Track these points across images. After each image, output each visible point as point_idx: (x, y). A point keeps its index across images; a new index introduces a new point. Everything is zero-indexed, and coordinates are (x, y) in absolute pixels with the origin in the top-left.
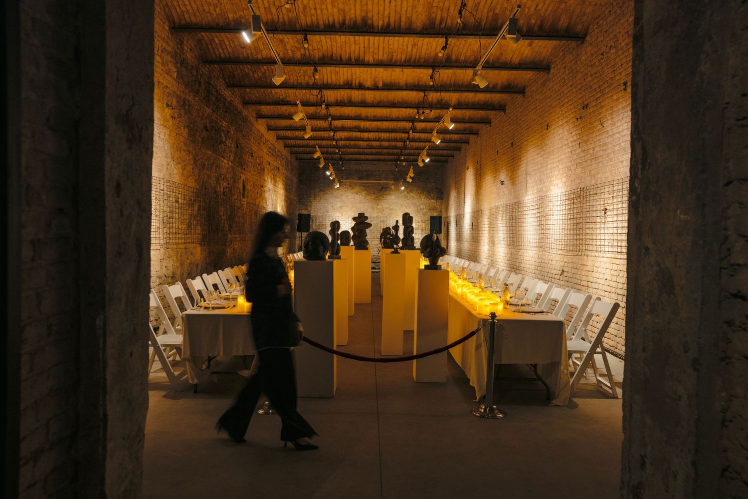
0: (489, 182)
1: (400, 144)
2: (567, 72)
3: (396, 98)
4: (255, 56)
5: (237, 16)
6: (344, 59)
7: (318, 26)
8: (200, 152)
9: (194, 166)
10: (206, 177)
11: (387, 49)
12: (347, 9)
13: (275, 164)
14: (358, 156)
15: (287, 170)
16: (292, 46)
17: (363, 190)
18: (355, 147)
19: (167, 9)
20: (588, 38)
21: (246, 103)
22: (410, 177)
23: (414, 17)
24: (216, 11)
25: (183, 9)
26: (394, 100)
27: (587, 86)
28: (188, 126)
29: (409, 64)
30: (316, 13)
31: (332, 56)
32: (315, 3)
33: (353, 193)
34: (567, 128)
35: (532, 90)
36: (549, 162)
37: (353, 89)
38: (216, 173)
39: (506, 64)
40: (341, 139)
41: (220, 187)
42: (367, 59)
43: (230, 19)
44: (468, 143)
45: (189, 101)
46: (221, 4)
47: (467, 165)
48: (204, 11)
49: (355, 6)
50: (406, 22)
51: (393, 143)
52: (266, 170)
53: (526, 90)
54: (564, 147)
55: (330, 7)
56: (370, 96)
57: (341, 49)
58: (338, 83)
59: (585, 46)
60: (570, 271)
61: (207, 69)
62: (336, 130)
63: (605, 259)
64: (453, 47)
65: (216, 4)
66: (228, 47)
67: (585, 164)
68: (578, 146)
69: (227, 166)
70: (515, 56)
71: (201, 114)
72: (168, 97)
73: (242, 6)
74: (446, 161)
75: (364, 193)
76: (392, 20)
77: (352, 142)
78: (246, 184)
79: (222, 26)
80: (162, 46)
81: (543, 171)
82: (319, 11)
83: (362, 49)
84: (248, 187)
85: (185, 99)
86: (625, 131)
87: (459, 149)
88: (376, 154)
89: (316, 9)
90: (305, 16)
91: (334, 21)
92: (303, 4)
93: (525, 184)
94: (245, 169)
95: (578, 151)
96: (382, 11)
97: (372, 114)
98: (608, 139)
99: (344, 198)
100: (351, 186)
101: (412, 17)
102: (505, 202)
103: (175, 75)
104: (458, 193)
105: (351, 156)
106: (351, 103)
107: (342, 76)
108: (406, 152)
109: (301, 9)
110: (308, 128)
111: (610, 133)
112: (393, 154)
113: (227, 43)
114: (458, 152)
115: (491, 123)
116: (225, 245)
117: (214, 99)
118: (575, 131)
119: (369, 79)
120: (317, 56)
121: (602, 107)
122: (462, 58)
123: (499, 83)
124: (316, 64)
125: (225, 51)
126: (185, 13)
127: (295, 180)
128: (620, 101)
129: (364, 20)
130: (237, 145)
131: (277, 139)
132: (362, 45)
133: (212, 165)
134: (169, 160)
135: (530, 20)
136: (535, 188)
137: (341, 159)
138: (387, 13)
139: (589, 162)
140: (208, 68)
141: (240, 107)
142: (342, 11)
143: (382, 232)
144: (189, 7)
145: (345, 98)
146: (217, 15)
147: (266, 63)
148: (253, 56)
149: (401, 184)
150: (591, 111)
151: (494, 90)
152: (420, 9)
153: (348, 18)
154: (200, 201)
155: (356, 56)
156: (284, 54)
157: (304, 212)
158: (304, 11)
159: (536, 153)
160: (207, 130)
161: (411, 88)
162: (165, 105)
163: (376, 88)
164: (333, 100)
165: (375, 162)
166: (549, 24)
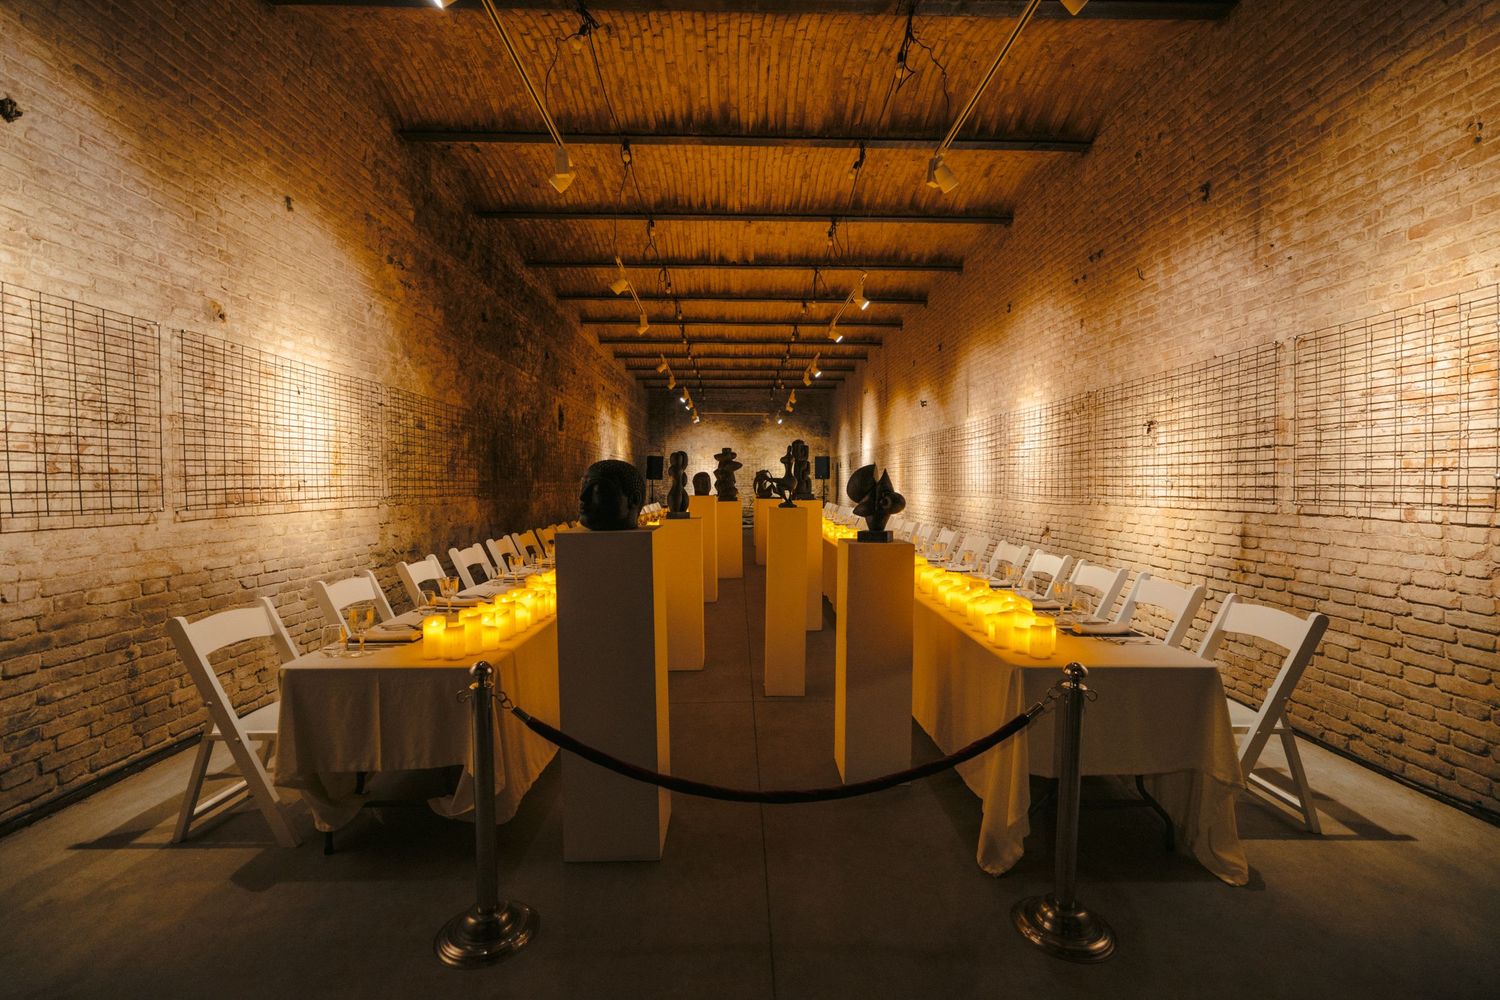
0: (900, 407)
1: (777, 362)
2: (1050, 212)
3: (774, 285)
4: (555, 202)
5: (506, 106)
6: (695, 204)
7: (646, 124)
8: (472, 353)
9: (460, 373)
10: (486, 393)
11: (761, 185)
12: (693, 86)
13: (613, 389)
14: (722, 382)
15: (632, 400)
16: (612, 182)
17: (730, 426)
18: (719, 367)
19: (383, 92)
20: (1100, 141)
21: (562, 296)
22: (791, 404)
23: (809, 104)
24: (467, 95)
25: (412, 92)
26: (771, 287)
27: (1099, 222)
28: (445, 308)
29: (795, 212)
30: (642, 97)
31: (676, 201)
32: (638, 75)
33: (717, 429)
34: (1052, 301)
35: (976, 260)
36: (1013, 361)
37: (711, 265)
38: (506, 390)
39: (946, 210)
40: (699, 356)
41: (516, 412)
42: (730, 204)
43: (496, 110)
44: (866, 358)
45: (444, 267)
46: (475, 77)
47: (864, 388)
48: (448, 93)
49: (708, 81)
50: (795, 114)
51: (768, 361)
52: (598, 396)
53: (965, 263)
54: (1047, 332)
55: (664, 83)
56: (738, 279)
57: (690, 185)
58: (689, 256)
59: (1093, 156)
60: (1063, 528)
61: (484, 226)
62: (692, 341)
63: (1154, 511)
64: (866, 180)
65: (466, 77)
66: (511, 185)
67: (1095, 352)
68: (1077, 325)
69: (528, 381)
70: (961, 195)
71: (473, 294)
72: (392, 246)
73: (511, 82)
74: (834, 387)
75: (730, 430)
76: (771, 110)
77: (715, 361)
78: (564, 411)
79: (483, 126)
80: (375, 155)
81: (1001, 378)
82: (646, 92)
83: (723, 187)
84: (569, 415)
85: (434, 261)
86: (1207, 273)
87: (852, 369)
88: (747, 378)
89: (640, 88)
90: (623, 102)
91: (673, 116)
92: (617, 75)
93: (965, 400)
94: (562, 390)
95: (1079, 333)
96: (753, 91)
97: (740, 314)
98: (1156, 300)
99: (706, 435)
100: (715, 421)
101: (805, 103)
102: (928, 431)
103: (411, 214)
104: (852, 425)
105: (713, 382)
106: (708, 294)
107: (694, 244)
108: (787, 373)
109: (615, 89)
110: (644, 318)
111: (1163, 287)
112: (767, 378)
113: (508, 177)
114: (851, 373)
115: (902, 325)
116: (528, 498)
117: (500, 277)
118: (1071, 302)
119: (735, 250)
120: (652, 200)
121: (1138, 248)
122: (879, 200)
123: (927, 251)
124: (652, 213)
125: (508, 193)
126: (416, 101)
127: (643, 414)
128: (1189, 223)
129: (725, 109)
130: (547, 354)
131: (615, 357)
132: (722, 178)
133: (500, 375)
134: (399, 356)
135: (1006, 106)
136: (984, 404)
137: (700, 386)
138: (762, 95)
139: (1108, 346)
140: (486, 225)
141: (552, 300)
142: (685, 92)
143: (755, 476)
144: (420, 87)
145: (702, 287)
146: (472, 102)
147: (573, 213)
148: (552, 202)
149: (778, 416)
150: (1109, 259)
151: (918, 264)
152: (819, 84)
153: (696, 107)
154: (474, 429)
155: (714, 199)
156: (601, 197)
157: (658, 454)
158: (621, 94)
159: (985, 352)
160: (485, 320)
161: (795, 263)
162: (384, 260)
163: (744, 264)
164: (684, 290)
165: (745, 390)
166: (1035, 116)
